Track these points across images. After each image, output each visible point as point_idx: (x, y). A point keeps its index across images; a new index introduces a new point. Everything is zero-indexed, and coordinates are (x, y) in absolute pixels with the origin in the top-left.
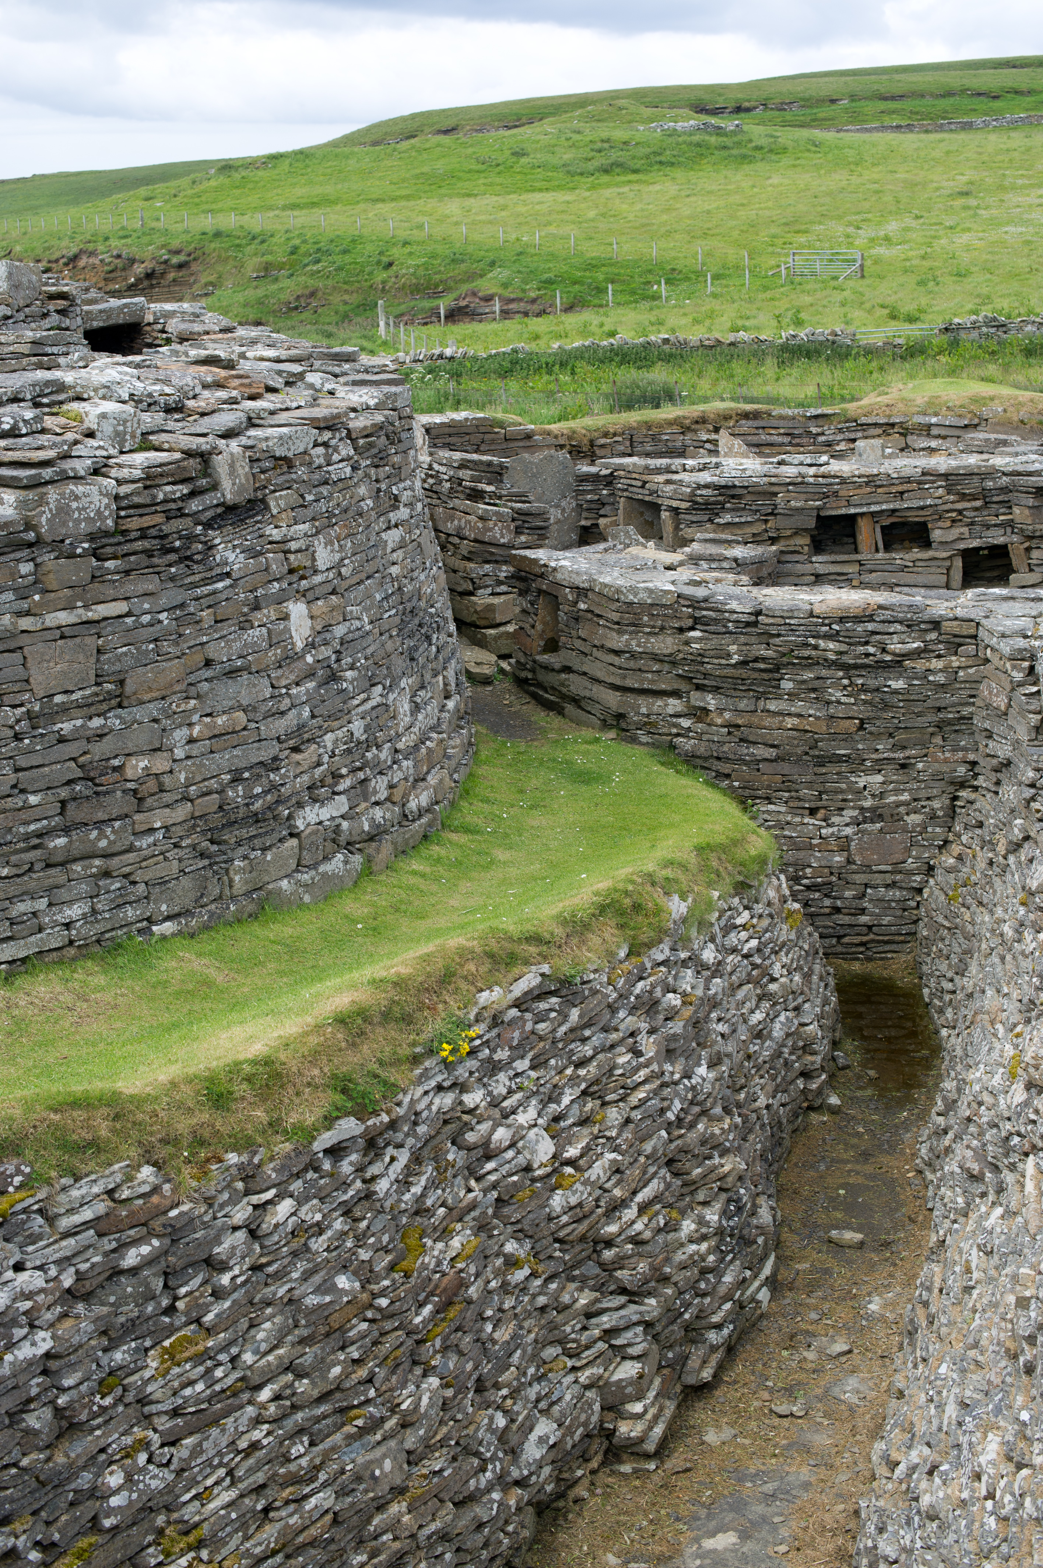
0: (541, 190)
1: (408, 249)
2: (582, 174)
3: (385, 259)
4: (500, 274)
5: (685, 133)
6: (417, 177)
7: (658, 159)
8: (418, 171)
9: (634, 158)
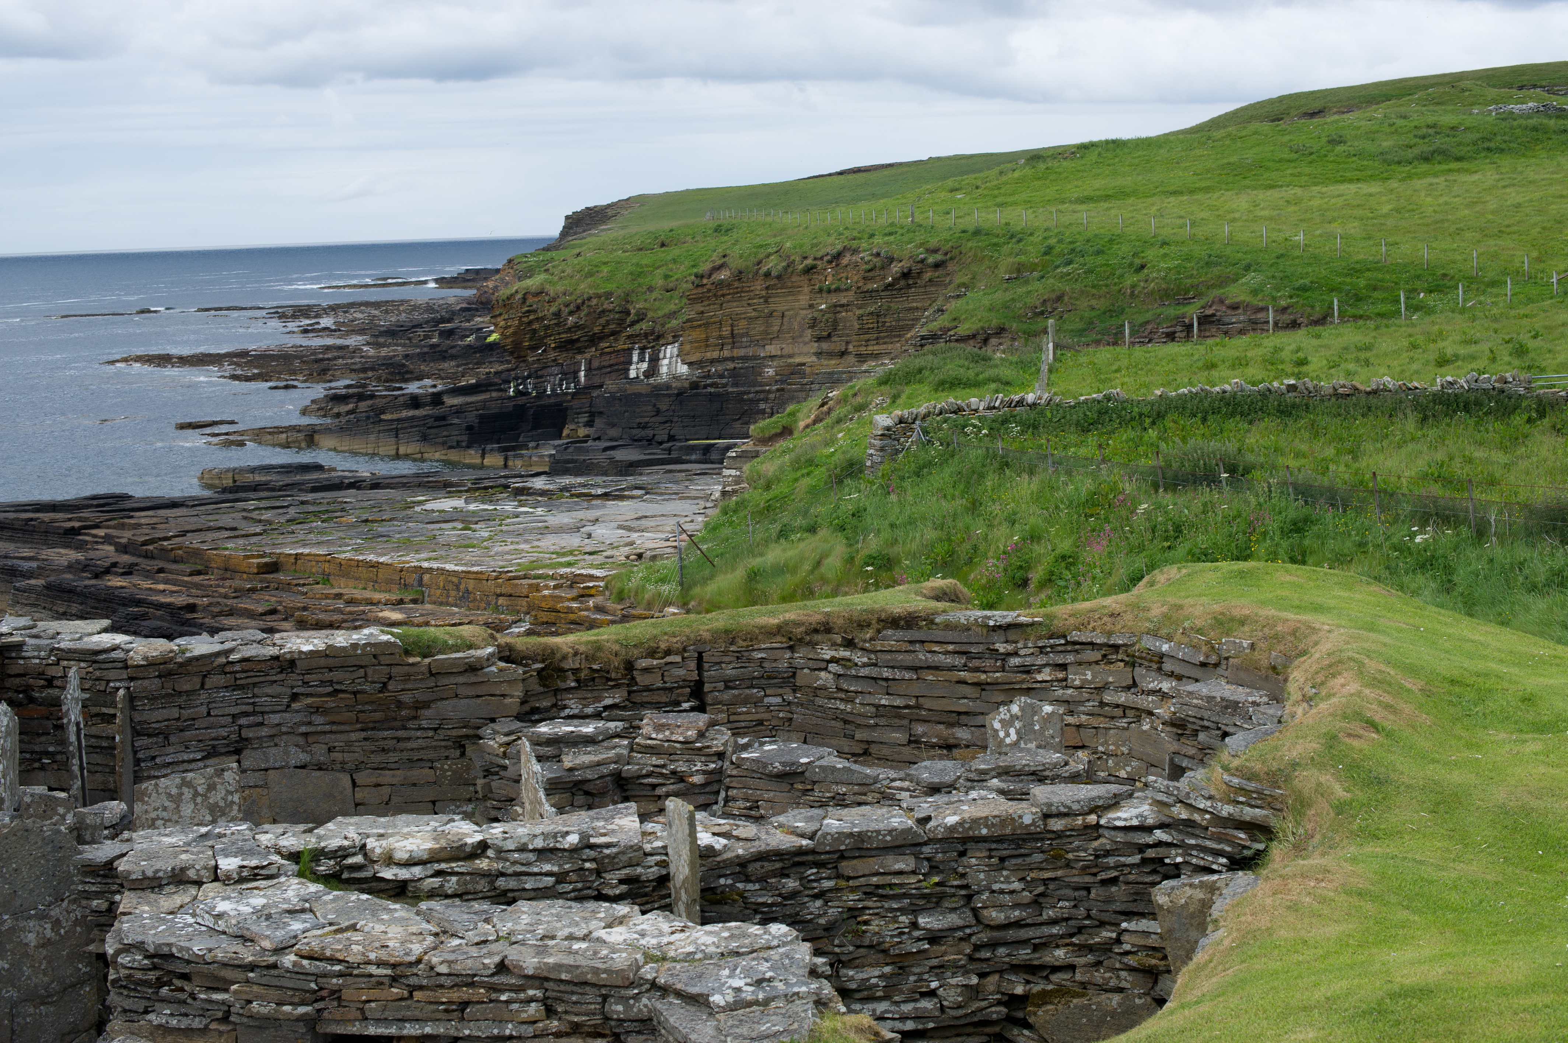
0: (1351, 181)
1: (1162, 251)
2: (1399, 163)
3: (1138, 261)
4: (1252, 279)
5: (1521, 117)
6: (1222, 167)
7: (1486, 145)
8: (1225, 161)
9: (1459, 144)
